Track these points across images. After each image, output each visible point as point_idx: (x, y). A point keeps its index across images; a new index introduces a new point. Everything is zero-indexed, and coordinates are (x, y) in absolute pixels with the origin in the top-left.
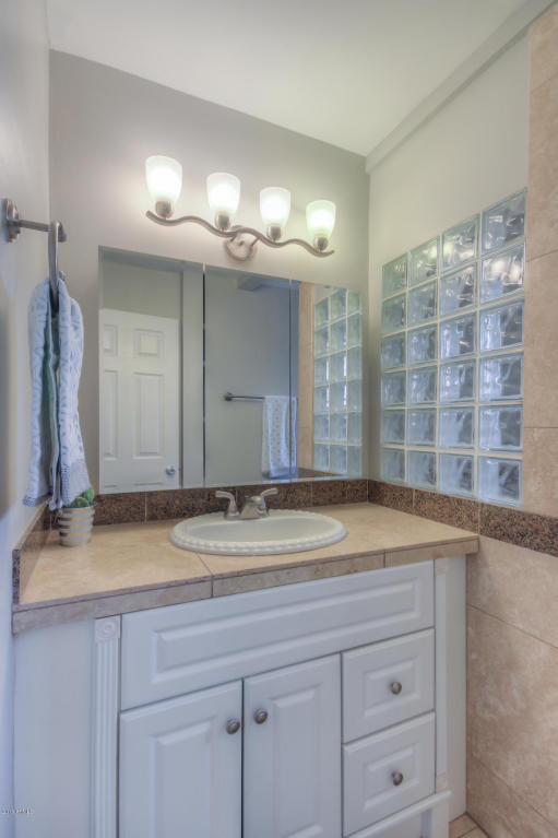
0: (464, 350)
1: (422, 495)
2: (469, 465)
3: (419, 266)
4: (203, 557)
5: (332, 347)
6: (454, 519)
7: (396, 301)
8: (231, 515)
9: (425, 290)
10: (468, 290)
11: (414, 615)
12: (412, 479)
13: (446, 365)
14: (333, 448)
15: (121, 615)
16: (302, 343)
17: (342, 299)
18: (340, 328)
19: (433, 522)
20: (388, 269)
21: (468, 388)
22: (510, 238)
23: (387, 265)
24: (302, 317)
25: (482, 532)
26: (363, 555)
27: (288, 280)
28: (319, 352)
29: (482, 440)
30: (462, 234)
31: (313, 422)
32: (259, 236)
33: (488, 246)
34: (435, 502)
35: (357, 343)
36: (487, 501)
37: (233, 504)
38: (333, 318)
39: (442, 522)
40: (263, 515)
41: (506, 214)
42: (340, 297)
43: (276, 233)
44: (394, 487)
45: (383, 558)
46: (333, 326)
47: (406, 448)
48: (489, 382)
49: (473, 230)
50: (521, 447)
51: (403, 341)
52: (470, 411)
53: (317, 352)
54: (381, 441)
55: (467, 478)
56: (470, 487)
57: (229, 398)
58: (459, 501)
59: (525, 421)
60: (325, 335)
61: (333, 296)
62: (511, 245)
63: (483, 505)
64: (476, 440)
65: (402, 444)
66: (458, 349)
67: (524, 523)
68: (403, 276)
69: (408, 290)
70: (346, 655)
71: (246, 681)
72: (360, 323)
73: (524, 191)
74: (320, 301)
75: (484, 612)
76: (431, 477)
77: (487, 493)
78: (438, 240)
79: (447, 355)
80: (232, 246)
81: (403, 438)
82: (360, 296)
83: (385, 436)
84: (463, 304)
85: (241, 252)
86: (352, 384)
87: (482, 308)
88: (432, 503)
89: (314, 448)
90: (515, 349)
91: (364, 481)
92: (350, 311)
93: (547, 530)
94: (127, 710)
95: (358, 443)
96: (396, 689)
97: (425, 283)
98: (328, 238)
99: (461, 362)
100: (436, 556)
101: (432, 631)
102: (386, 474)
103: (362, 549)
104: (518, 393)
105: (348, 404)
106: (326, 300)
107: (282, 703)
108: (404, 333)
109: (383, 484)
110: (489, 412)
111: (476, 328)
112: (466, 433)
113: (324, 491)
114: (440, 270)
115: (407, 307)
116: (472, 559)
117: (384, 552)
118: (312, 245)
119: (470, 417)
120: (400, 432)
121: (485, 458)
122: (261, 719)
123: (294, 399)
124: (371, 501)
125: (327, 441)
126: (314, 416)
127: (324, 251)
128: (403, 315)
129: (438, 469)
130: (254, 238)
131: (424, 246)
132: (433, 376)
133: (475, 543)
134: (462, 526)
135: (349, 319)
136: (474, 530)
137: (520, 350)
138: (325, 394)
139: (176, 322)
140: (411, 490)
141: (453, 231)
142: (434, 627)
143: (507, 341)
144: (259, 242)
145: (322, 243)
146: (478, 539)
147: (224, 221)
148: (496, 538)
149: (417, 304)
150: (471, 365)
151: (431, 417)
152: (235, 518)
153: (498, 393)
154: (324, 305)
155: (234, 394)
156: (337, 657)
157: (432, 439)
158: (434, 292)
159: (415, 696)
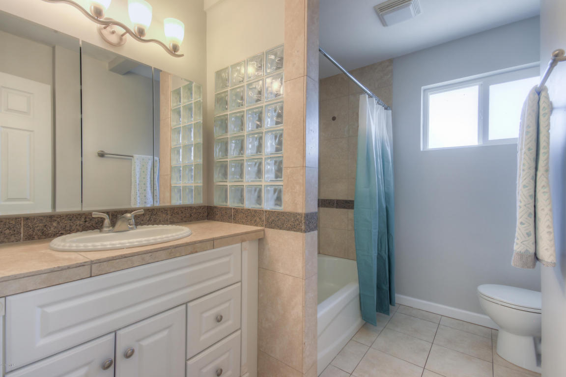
0: (258, 126)
1: (237, 210)
2: (260, 191)
3: (235, 76)
4: (83, 254)
5: (184, 121)
6: (253, 222)
7: (223, 95)
8: (105, 229)
9: (238, 90)
10: (260, 93)
11: (230, 275)
12: (231, 203)
13: (249, 135)
14: (185, 188)
15: (5, 297)
16: (162, 116)
17: (190, 89)
18: (189, 108)
19: (242, 225)
20: (218, 74)
21: (259, 148)
22: (278, 68)
23: (218, 72)
24: (162, 97)
25: (266, 226)
26: (201, 242)
27: (150, 68)
28: (175, 123)
29: (266, 176)
30: (256, 62)
31: (171, 171)
32: (128, 31)
33: (268, 71)
34: (244, 214)
35: (200, 119)
36: (268, 209)
37: (107, 222)
38: (184, 101)
39: (247, 224)
40: (132, 229)
41: (276, 55)
42: (189, 88)
43: (141, 32)
44: (222, 208)
45: (213, 243)
46: (184, 107)
47: (228, 184)
48: (269, 145)
49: (261, 61)
50: (283, 179)
51: (227, 119)
52: (259, 160)
53: (174, 124)
54: (215, 181)
55: (259, 199)
56: (260, 204)
57: (102, 155)
58: (255, 211)
59: (284, 165)
60: (179, 113)
61: (185, 87)
62: (279, 72)
63: (266, 211)
64: (263, 177)
65: (226, 182)
66: (255, 126)
67: (283, 218)
68: (227, 80)
69: (229, 89)
70: (190, 305)
71: (119, 333)
72: (202, 107)
73: (282, 46)
74: (175, 89)
75: (266, 269)
76: (242, 200)
77: (268, 205)
78: (245, 61)
79: (250, 129)
80: (105, 32)
81: (226, 178)
82: (201, 88)
83: (217, 177)
84: (258, 100)
85: (113, 39)
86: (196, 145)
87: (266, 104)
88: (242, 214)
89: (171, 189)
90: (280, 127)
91: (204, 207)
92: (196, 98)
93: (293, 219)
94: (12, 371)
95: (200, 183)
96: (219, 319)
97: (238, 86)
98: (180, 45)
99: (256, 134)
100: (243, 241)
101: (240, 283)
102: (217, 202)
103: (200, 238)
104: (281, 150)
105: (194, 158)
106: (179, 89)
107: (145, 343)
108: (227, 115)
109: (216, 207)
110: (269, 161)
111: (264, 115)
112: (259, 172)
113: (178, 214)
114: (246, 80)
115: (229, 99)
116: (261, 241)
117: (213, 240)
118: (169, 48)
119: (260, 164)
120: (225, 175)
121: (267, 186)
122: (128, 355)
123: (156, 158)
124: (208, 219)
125: (181, 184)
126: (171, 166)
127: (176, 53)
128: (227, 104)
129: (246, 195)
130: (124, 31)
131: (239, 64)
132: (242, 141)
133: (262, 232)
134: (256, 225)
135: (195, 103)
136: (262, 226)
137: (281, 128)
138: (178, 152)
139: (48, 88)
140: (231, 208)
141: (252, 59)
142: (241, 281)
143: (277, 123)
144: (128, 35)
145: (175, 48)
146: (264, 230)
147: (98, 12)
148: (272, 228)
149: (234, 98)
150: (261, 135)
151: (241, 166)
152: (109, 232)
153: (273, 150)
154: (177, 92)
155: (106, 152)
156: (184, 306)
157: (242, 178)
158: (243, 91)
159: (230, 322)
